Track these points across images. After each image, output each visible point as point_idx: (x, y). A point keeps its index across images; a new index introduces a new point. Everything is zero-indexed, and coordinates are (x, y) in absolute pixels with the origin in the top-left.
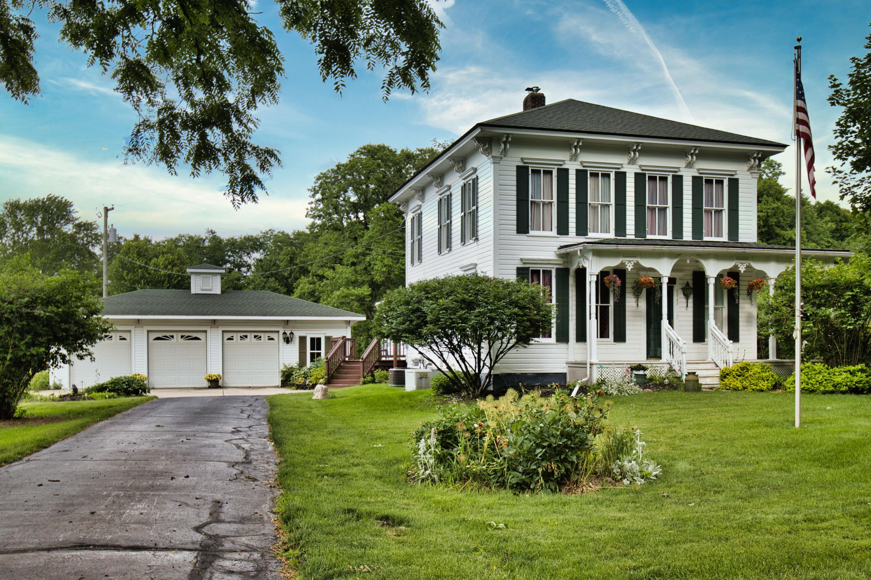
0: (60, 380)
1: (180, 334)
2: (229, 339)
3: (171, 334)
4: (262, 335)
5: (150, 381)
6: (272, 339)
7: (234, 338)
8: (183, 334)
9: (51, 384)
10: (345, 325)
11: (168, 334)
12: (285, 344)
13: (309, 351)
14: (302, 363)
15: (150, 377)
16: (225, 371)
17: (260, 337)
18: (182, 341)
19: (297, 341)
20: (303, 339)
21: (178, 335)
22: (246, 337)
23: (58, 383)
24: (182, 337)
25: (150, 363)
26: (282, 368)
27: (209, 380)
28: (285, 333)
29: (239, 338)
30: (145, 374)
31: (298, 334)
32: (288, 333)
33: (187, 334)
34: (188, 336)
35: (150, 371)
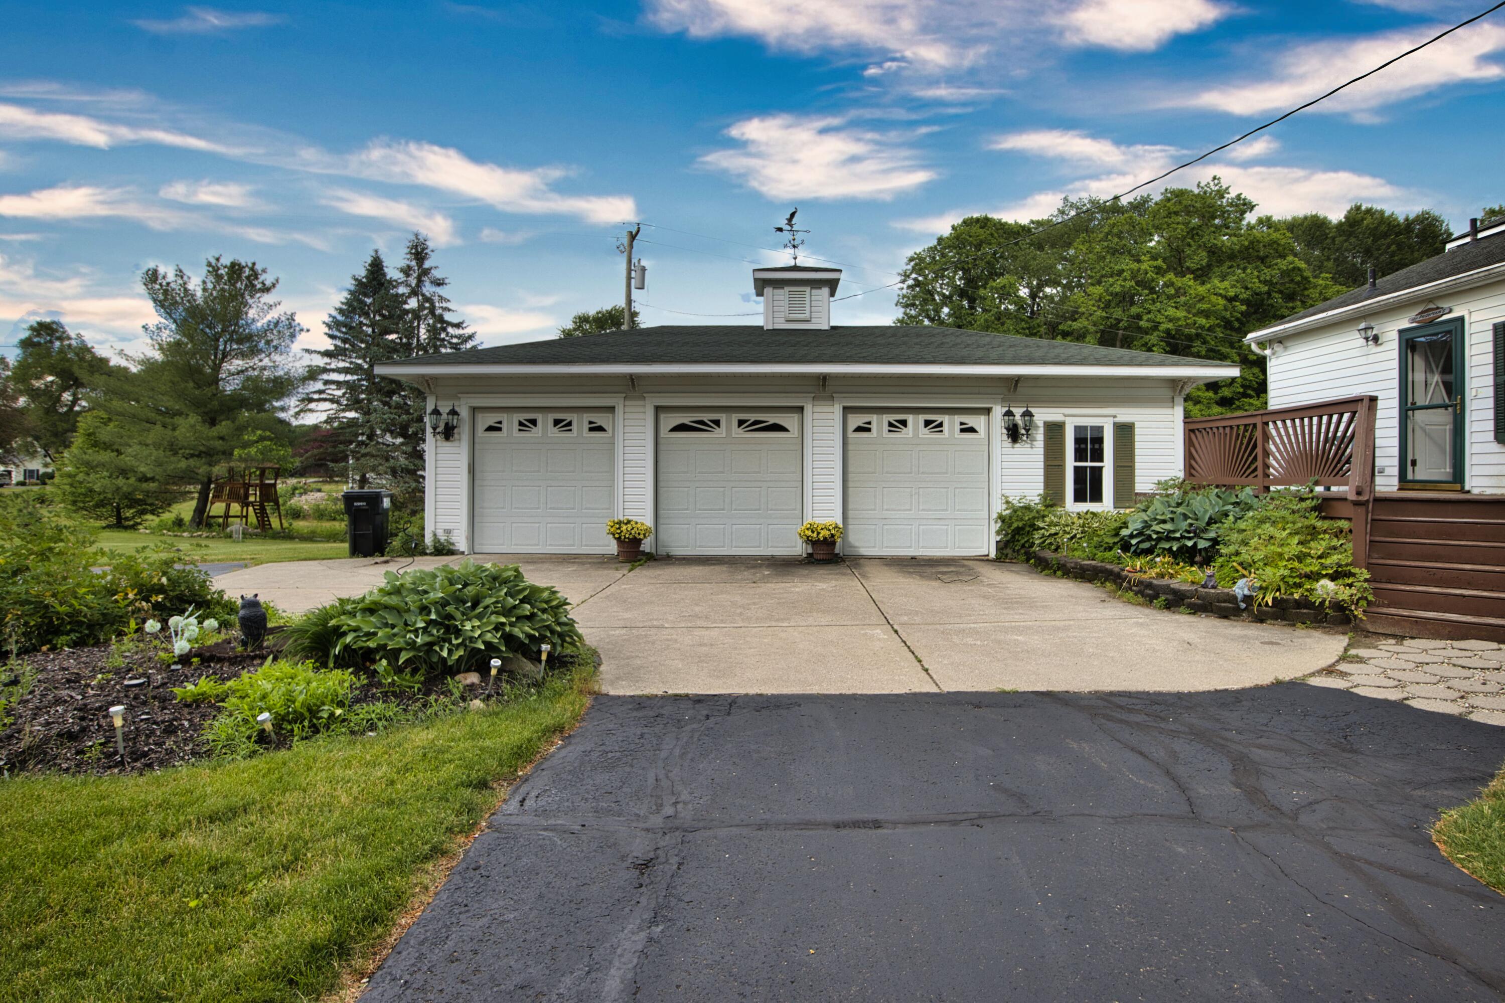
0: (448, 532)
1: (735, 417)
2: (859, 429)
3: (714, 416)
4: (946, 419)
5: (662, 536)
6: (972, 430)
7: (874, 427)
8: (743, 416)
9: (428, 540)
10: (1167, 393)
11: (706, 417)
12: (1007, 443)
13: (1070, 463)
14: (1053, 496)
15: (661, 528)
16: (851, 514)
17: (941, 425)
18: (739, 433)
19: (1040, 435)
20: (1054, 430)
21: (729, 422)
22: (904, 423)
23: (442, 538)
24: (741, 423)
25: (662, 491)
26: (999, 507)
27: (808, 540)
28: (1009, 413)
29: (886, 427)
30: (648, 521)
31: (1043, 415)
32: (1018, 411)
33: (752, 417)
34: (756, 422)
35: (661, 512)
